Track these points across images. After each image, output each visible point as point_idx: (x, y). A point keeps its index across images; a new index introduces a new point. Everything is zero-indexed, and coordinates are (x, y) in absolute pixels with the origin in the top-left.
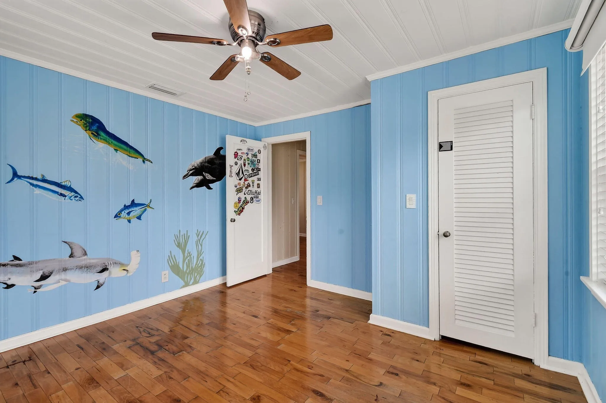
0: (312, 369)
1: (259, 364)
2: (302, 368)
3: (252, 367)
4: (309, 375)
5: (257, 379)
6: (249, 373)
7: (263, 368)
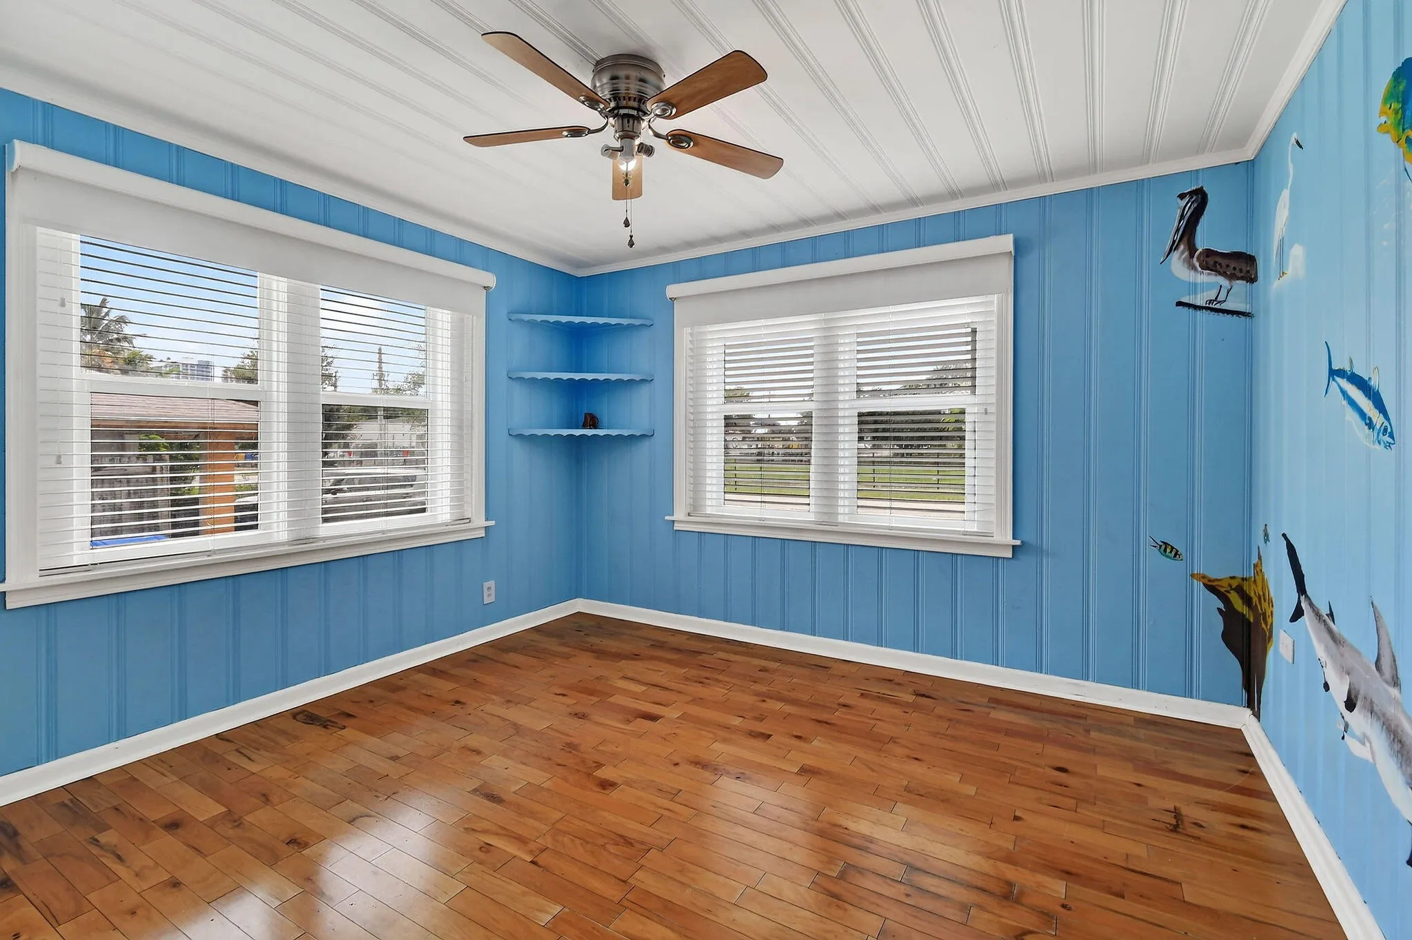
0: (483, 844)
1: (612, 848)
2: (507, 846)
3: (628, 842)
4: (500, 831)
5: (611, 818)
6: (632, 828)
7: (601, 841)
